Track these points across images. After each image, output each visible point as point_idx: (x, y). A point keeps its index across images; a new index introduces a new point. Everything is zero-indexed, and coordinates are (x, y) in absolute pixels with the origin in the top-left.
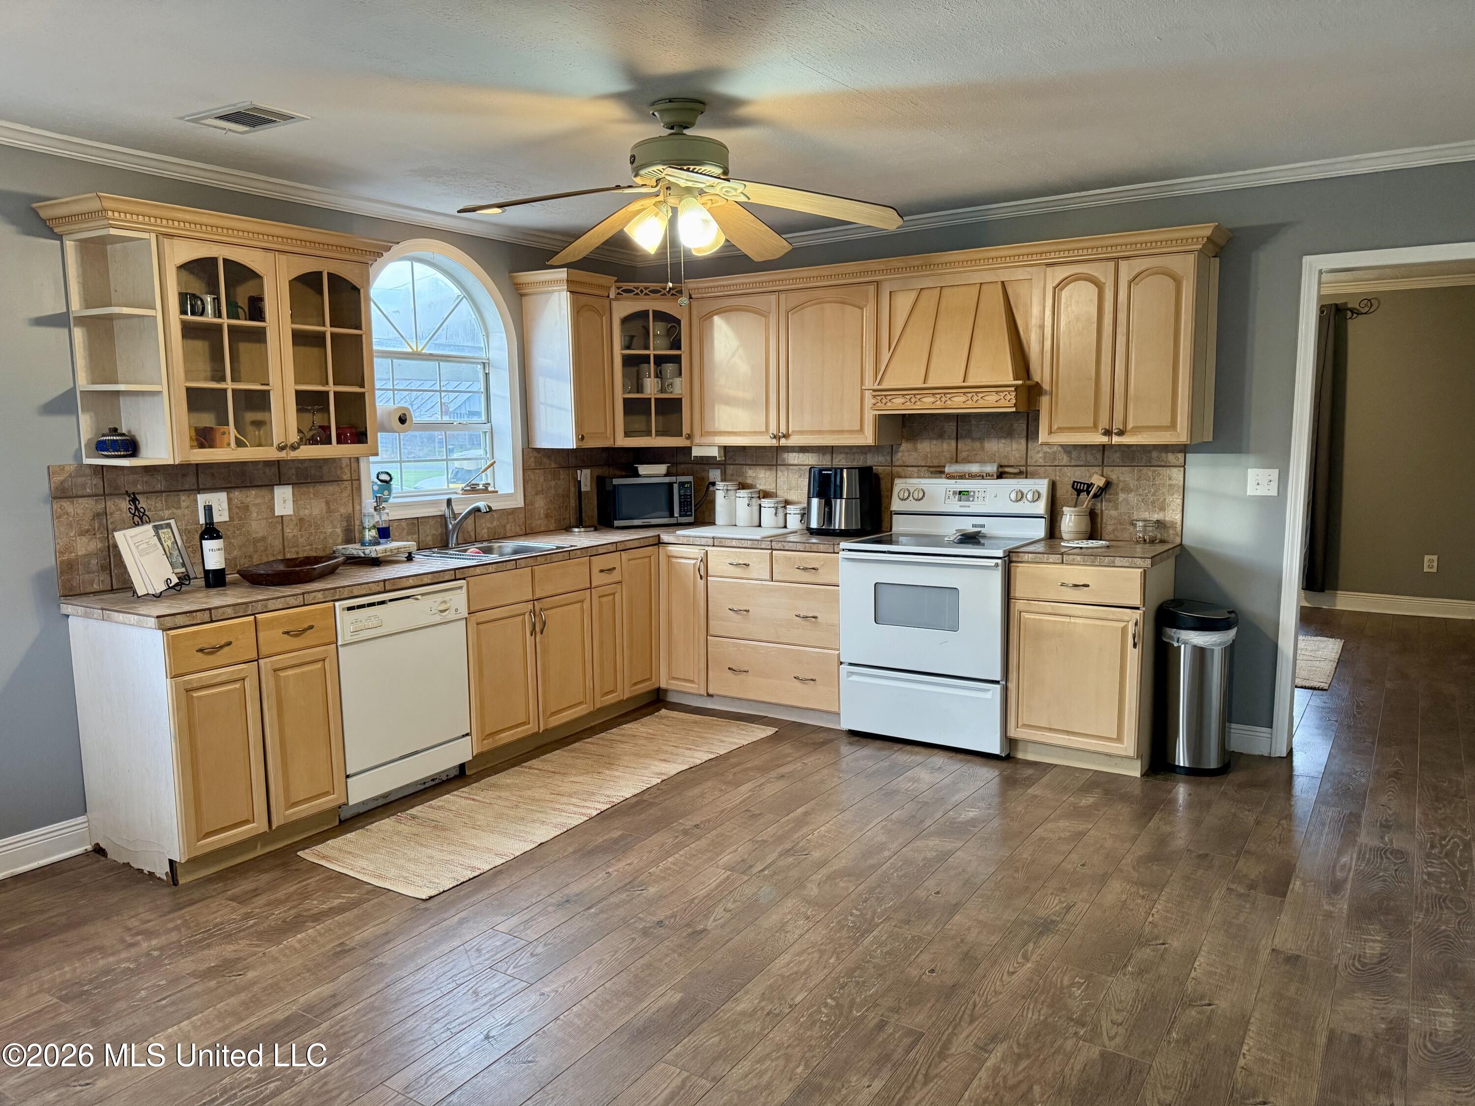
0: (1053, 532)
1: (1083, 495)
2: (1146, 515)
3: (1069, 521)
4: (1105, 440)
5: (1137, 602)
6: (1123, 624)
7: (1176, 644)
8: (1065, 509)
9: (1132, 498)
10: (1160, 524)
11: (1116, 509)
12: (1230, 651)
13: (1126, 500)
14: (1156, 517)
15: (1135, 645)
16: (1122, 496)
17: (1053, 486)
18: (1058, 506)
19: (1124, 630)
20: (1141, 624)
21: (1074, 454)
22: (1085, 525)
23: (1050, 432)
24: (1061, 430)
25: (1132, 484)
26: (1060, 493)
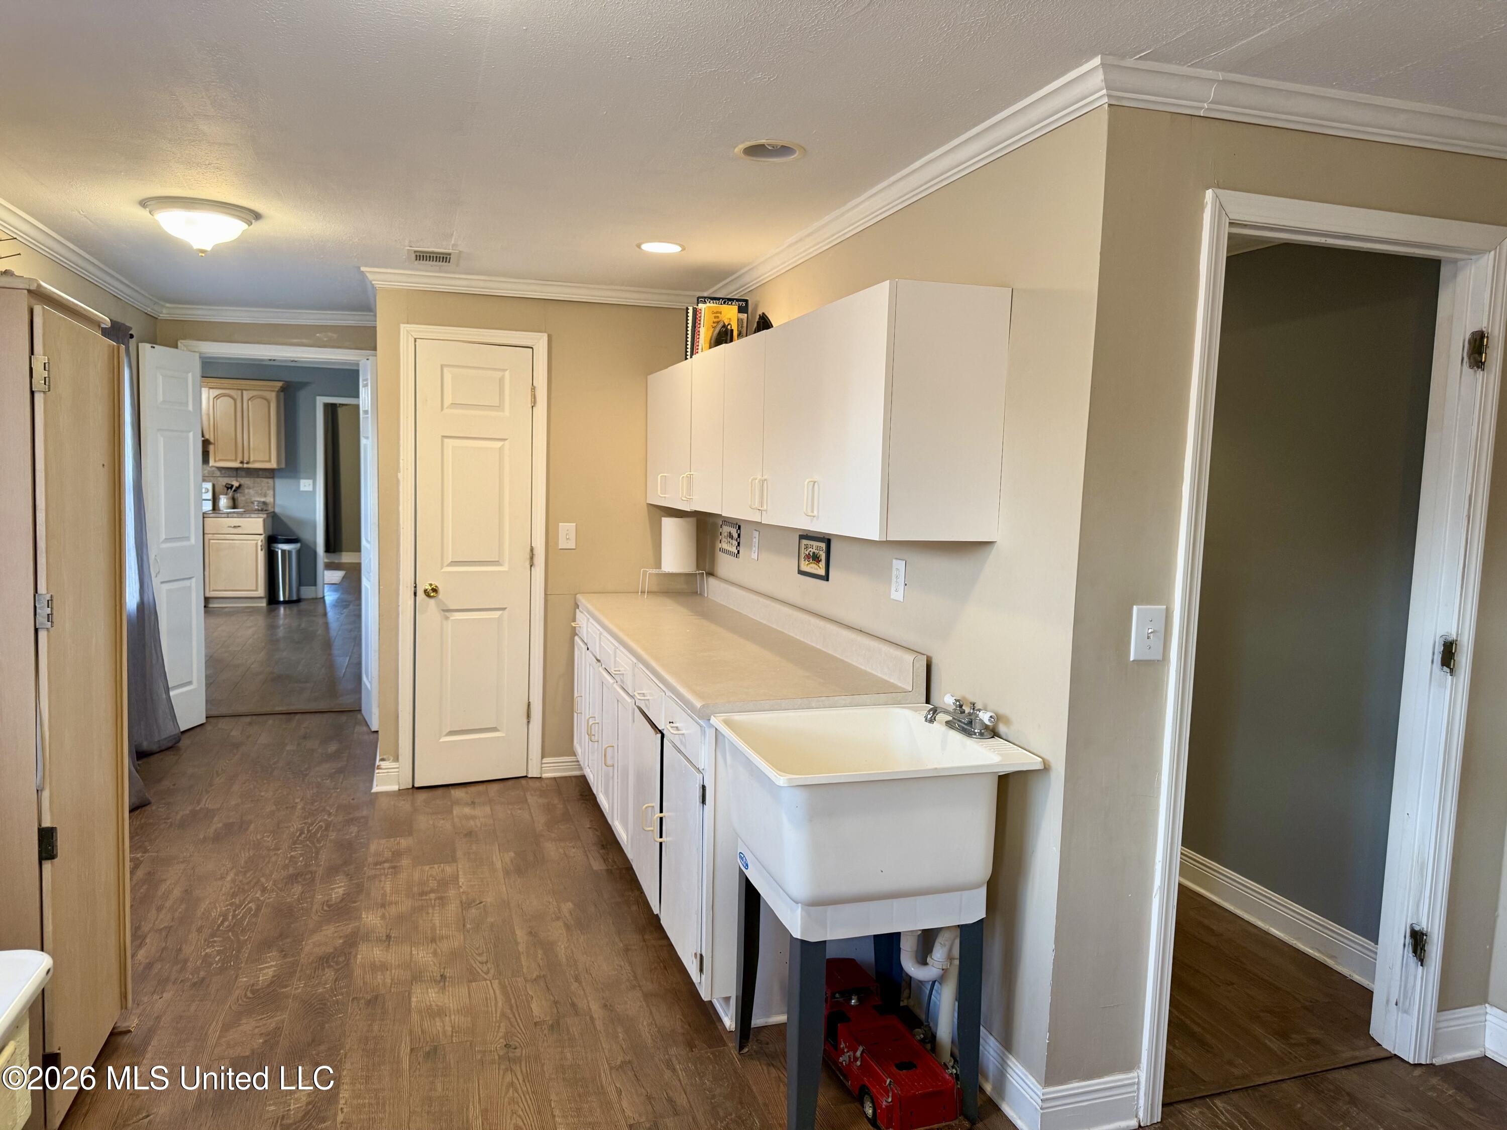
0: (215, 507)
1: (230, 490)
2: (258, 499)
3: (223, 501)
4: (241, 465)
5: (261, 531)
6: (255, 542)
7: (277, 550)
8: (221, 497)
9: (251, 491)
10: (264, 503)
11: (244, 496)
12: (299, 552)
13: (249, 493)
14: (263, 500)
15: (262, 550)
16: (246, 491)
17: (214, 486)
18: (217, 495)
19: (257, 544)
20: (264, 541)
21: (223, 472)
22: (231, 504)
23: (215, 461)
24: (221, 460)
25: (251, 485)
26: (217, 489)
